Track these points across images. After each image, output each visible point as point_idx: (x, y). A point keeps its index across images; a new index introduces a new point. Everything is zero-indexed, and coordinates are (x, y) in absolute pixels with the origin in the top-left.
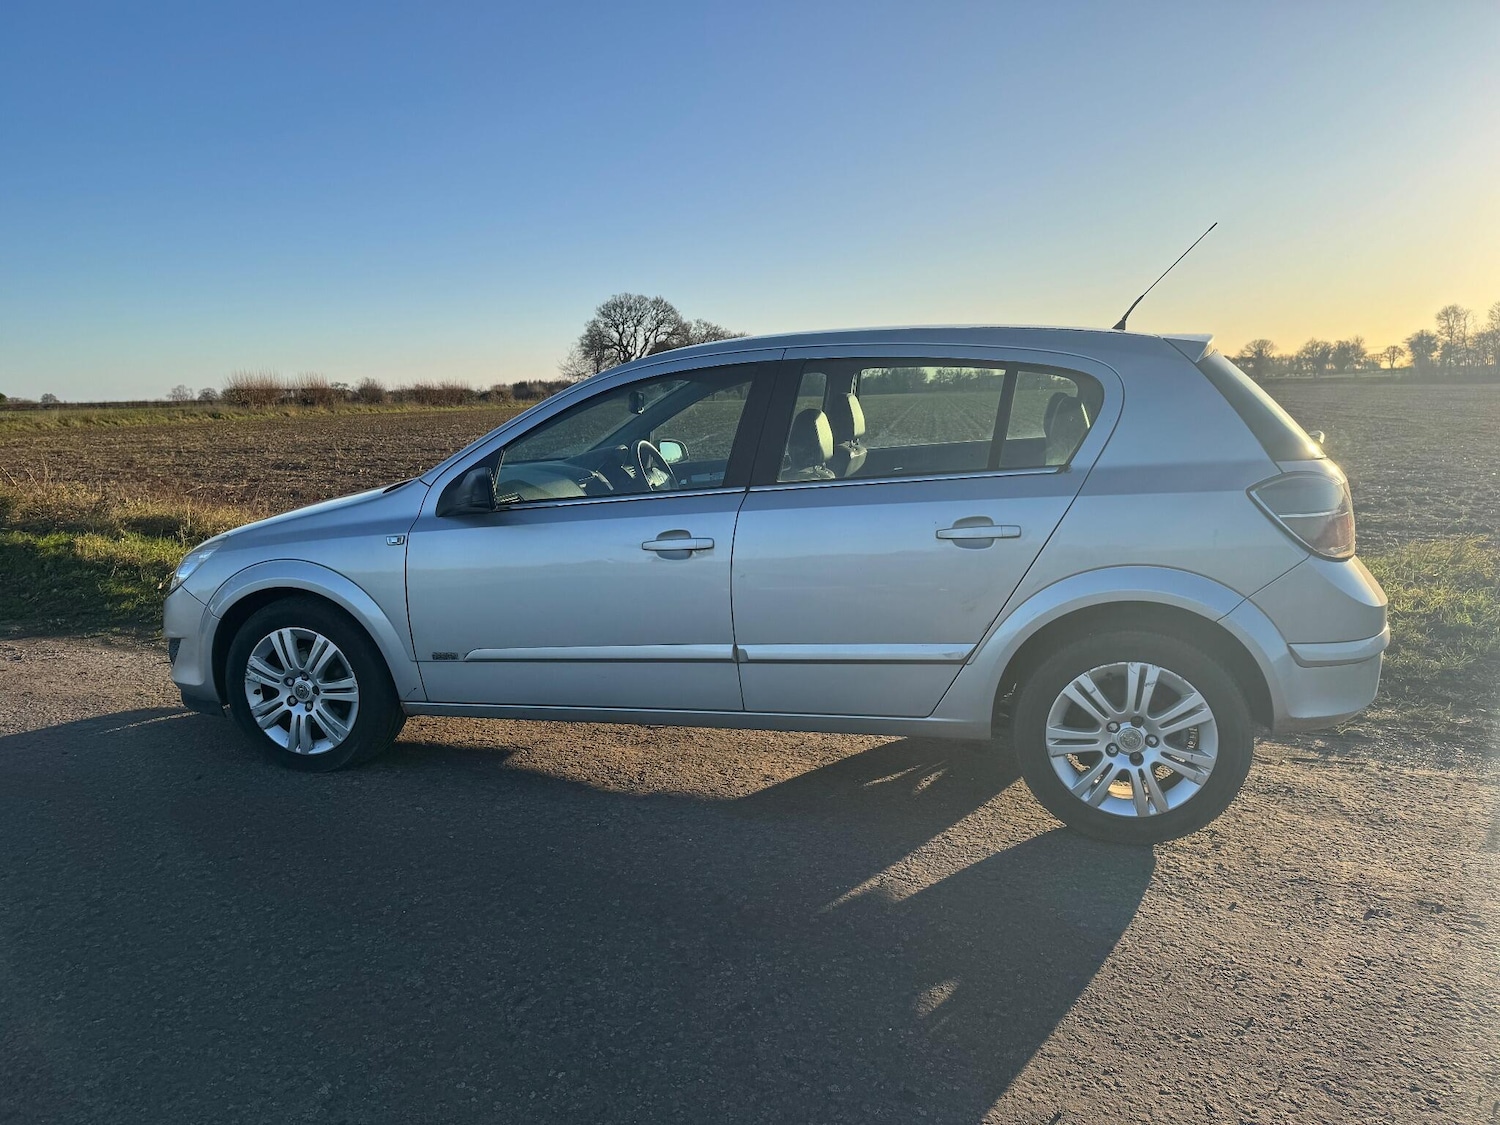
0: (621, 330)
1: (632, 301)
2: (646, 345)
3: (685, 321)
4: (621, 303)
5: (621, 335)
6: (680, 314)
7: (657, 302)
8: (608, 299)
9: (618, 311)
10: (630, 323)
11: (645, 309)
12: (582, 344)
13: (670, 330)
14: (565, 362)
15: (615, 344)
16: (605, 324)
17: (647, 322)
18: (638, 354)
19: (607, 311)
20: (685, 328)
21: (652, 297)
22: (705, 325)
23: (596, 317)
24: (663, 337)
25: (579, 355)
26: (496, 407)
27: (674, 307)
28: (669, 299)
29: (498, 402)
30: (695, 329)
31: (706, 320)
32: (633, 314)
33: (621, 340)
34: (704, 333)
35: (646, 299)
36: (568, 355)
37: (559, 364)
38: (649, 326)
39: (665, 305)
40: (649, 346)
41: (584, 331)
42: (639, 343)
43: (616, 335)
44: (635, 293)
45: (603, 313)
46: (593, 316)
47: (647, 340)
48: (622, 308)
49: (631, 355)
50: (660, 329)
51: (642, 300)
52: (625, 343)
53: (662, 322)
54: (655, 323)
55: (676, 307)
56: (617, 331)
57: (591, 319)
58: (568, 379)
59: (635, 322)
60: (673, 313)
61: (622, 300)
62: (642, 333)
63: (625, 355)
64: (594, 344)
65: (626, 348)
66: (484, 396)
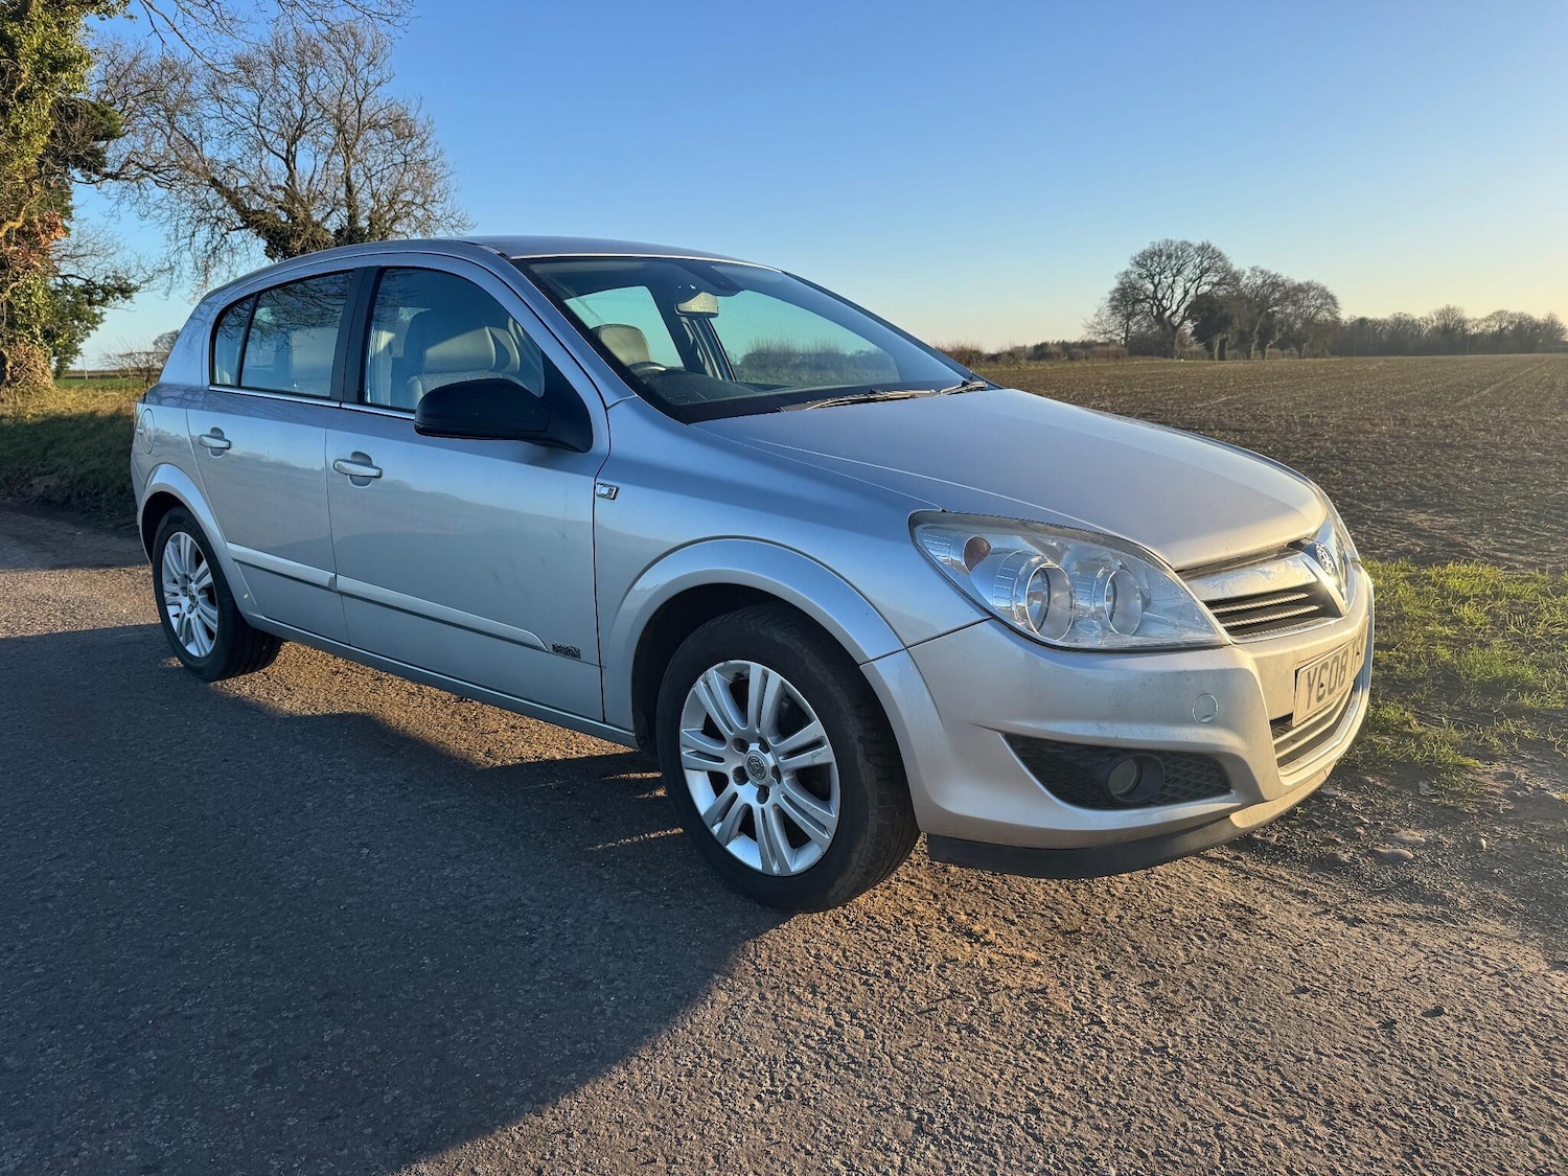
0: (1156, 281)
1: (1173, 248)
2: (1184, 297)
3: (1235, 268)
4: (1160, 250)
5: (1156, 287)
6: (1230, 261)
7: (1203, 249)
8: (1146, 246)
9: (1154, 260)
10: (1168, 273)
11: (1188, 256)
12: (1112, 299)
13: (1216, 279)
14: (1092, 319)
15: (1148, 297)
16: (1139, 274)
17: (1188, 272)
18: (1174, 308)
19: (1144, 260)
20: (1236, 278)
21: (1198, 243)
22: (1262, 272)
23: (1130, 267)
24: (1206, 288)
25: (1107, 312)
26: (1005, 369)
27: (1224, 252)
28: (1217, 244)
29: (1009, 365)
30: (1248, 278)
31: (1264, 266)
32: (1173, 262)
33: (1155, 291)
34: (1259, 282)
35: (1190, 245)
36: (1095, 311)
37: (1083, 322)
38: (1191, 276)
39: (1213, 251)
40: (1189, 299)
41: (1114, 284)
42: (1178, 295)
43: (1151, 287)
44: (1178, 238)
45: (1138, 263)
46: (1126, 266)
47: (1186, 292)
48: (1160, 256)
49: (1165, 310)
50: (1203, 279)
51: (1185, 245)
52: (1160, 296)
53: (1207, 270)
54: (1198, 271)
55: (1226, 252)
56: (1153, 283)
57: (1123, 270)
58: (1093, 338)
59: (1174, 271)
60: (1221, 260)
61: (1162, 247)
62: (1182, 284)
63: (1158, 309)
64: (1126, 298)
65: (1160, 301)
66: (994, 358)
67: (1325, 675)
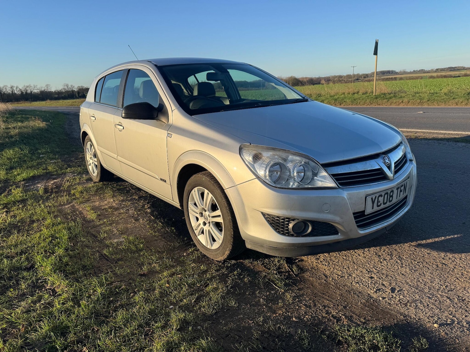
67: (381, 199)
